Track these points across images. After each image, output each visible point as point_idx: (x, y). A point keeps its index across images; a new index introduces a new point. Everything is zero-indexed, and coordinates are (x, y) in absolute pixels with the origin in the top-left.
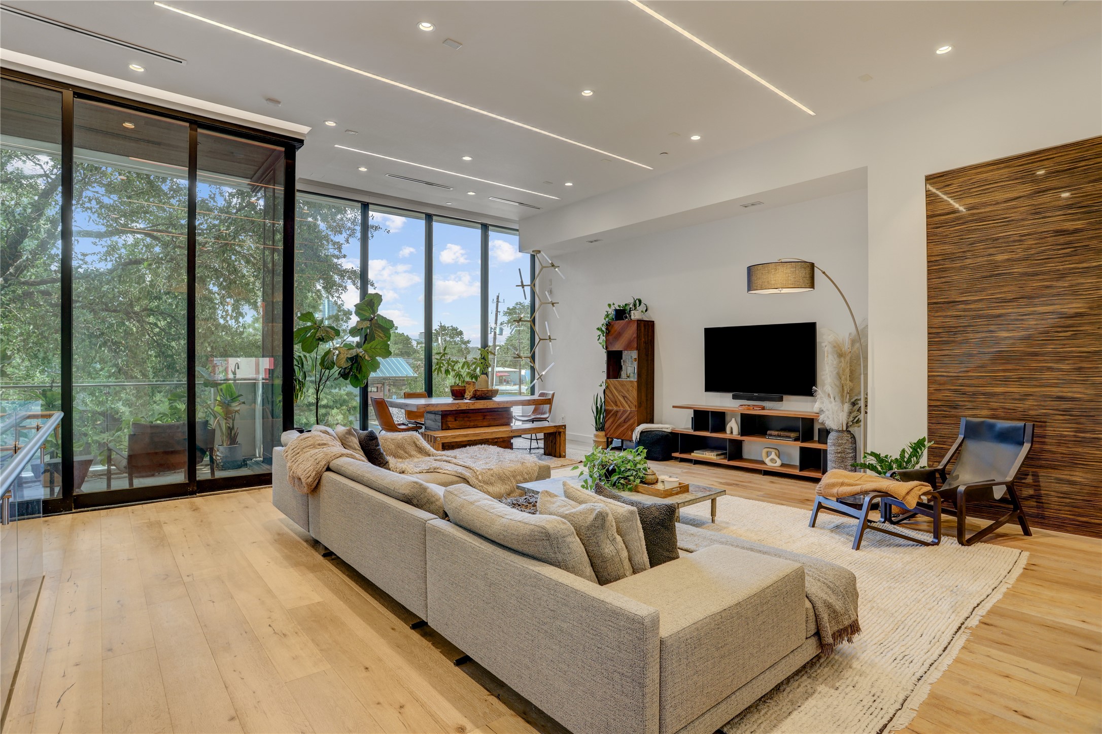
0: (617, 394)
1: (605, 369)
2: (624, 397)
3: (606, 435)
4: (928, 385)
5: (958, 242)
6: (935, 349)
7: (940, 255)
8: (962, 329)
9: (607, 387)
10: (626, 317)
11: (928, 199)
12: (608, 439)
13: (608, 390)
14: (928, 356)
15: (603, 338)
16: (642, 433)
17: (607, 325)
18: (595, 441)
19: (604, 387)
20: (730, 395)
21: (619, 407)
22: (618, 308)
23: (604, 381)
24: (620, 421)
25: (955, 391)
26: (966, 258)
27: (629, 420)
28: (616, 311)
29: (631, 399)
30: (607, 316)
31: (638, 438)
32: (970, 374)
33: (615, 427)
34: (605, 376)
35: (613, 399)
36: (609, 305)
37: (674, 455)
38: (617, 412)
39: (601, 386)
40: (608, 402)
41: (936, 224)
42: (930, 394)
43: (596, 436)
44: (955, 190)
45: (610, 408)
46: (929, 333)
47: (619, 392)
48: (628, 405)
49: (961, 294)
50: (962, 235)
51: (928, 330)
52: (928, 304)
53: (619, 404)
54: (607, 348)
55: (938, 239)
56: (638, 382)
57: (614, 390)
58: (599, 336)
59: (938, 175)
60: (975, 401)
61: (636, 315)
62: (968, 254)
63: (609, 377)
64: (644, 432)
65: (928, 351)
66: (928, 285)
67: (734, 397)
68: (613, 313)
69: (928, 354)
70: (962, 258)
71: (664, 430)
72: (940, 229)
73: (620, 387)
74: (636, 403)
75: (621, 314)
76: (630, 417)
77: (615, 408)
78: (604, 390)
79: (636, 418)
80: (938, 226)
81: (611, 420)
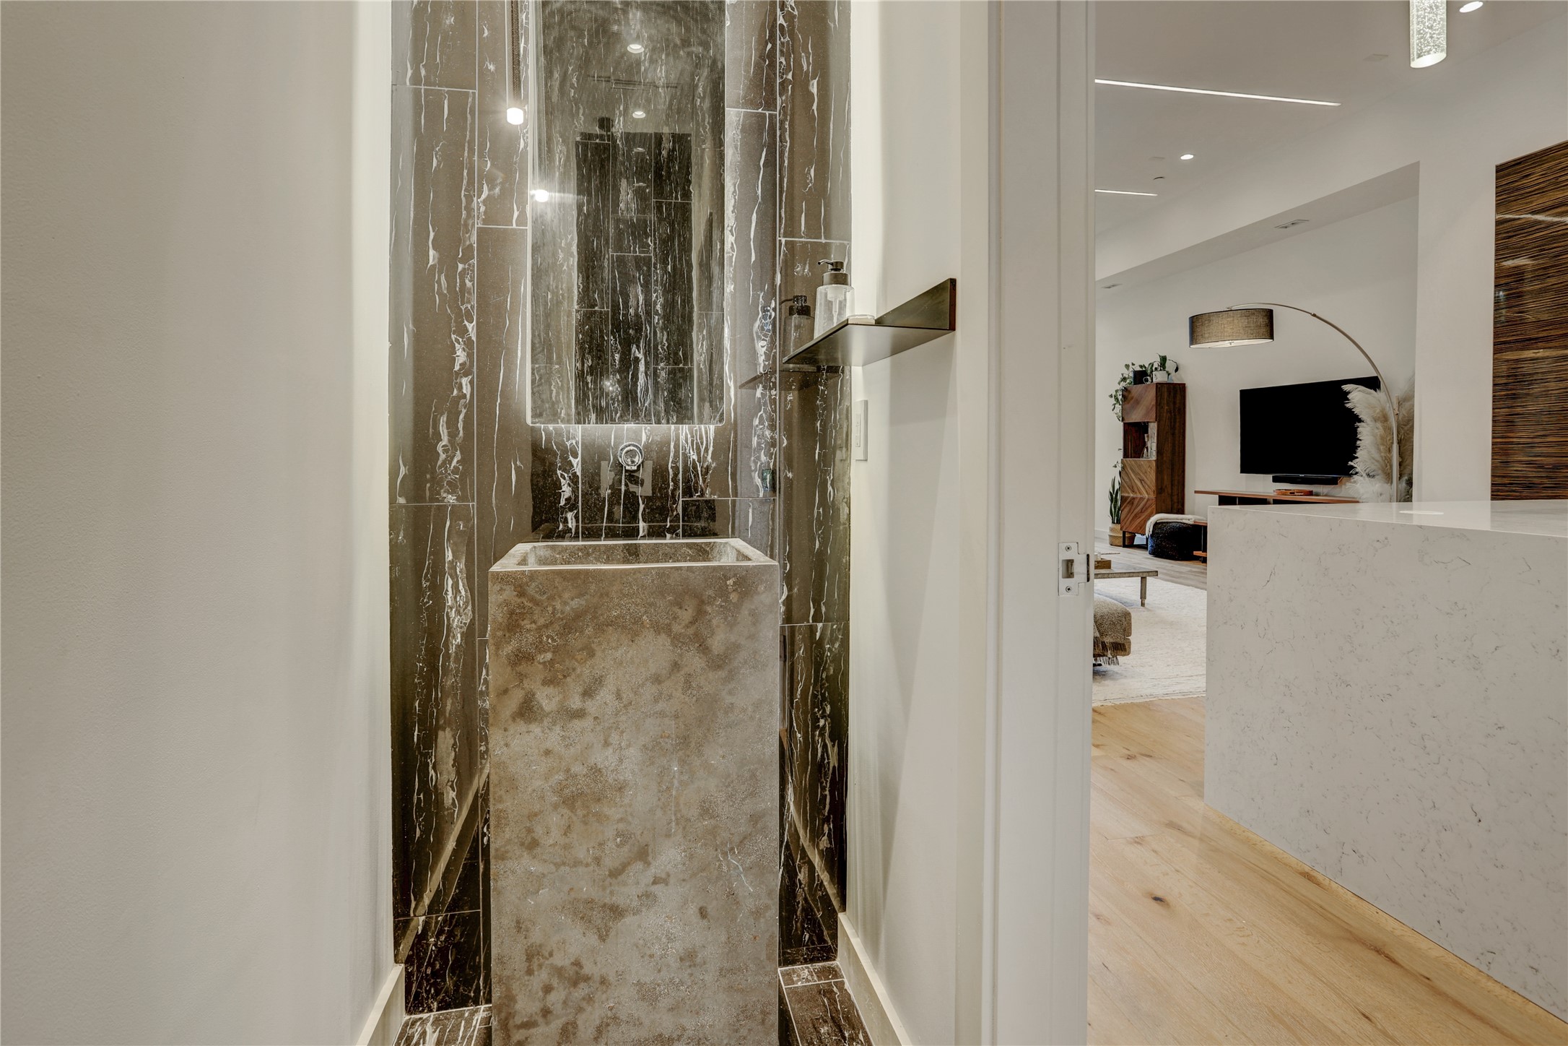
0: (1134, 477)
1: (1121, 446)
2: (1141, 481)
3: (1121, 529)
4: (1492, 456)
5: (1537, 256)
6: (1503, 406)
7: (1511, 276)
8: (1540, 376)
9: (1123, 468)
10: (1147, 380)
11: (1498, 198)
12: (1124, 533)
13: (1124, 472)
14: (1493, 417)
15: (1119, 407)
16: (1156, 524)
17: (1123, 390)
18: (1110, 536)
19: (1119, 468)
20: (1270, 477)
21: (1136, 493)
22: (1139, 369)
23: (1120, 461)
24: (1137, 510)
25: (1529, 463)
26: (1549, 277)
27: (1147, 509)
28: (1136, 373)
29: (1148, 483)
30: (1124, 379)
31: (1151, 530)
32: (1550, 439)
33: (1131, 518)
34: (1121, 454)
35: (1129, 483)
36: (1127, 366)
37: (1195, 553)
38: (1134, 498)
39: (1115, 466)
40: (1124, 487)
41: (1508, 232)
42: (1494, 468)
43: (1112, 530)
44: (1536, 182)
45: (1126, 495)
46: (1495, 385)
47: (1136, 474)
48: (1146, 492)
49: (1539, 328)
50: (1543, 245)
51: (1494, 381)
52: (1494, 345)
53: (1136, 489)
54: (1123, 420)
55: (1510, 253)
56: (1157, 461)
57: (1130, 471)
58: (1115, 404)
59: (1513, 163)
60: (1556, 478)
61: (1159, 377)
62: (1552, 271)
63: (1126, 455)
64: (1159, 523)
65: (1493, 409)
66: (1495, 318)
67: (1275, 480)
68: (1132, 375)
69: (1493, 413)
70: (1542, 277)
71: (1184, 521)
72: (1514, 239)
73: (1137, 469)
74: (1154, 488)
75: (1141, 376)
76: (1147, 506)
77: (1132, 495)
78: (1120, 472)
79: (1154, 506)
80: (1510, 234)
81: (1126, 510)
